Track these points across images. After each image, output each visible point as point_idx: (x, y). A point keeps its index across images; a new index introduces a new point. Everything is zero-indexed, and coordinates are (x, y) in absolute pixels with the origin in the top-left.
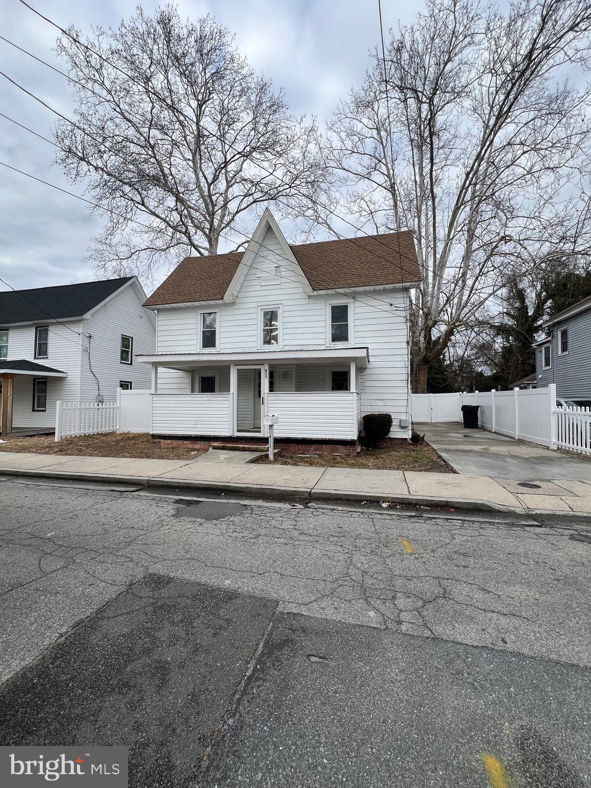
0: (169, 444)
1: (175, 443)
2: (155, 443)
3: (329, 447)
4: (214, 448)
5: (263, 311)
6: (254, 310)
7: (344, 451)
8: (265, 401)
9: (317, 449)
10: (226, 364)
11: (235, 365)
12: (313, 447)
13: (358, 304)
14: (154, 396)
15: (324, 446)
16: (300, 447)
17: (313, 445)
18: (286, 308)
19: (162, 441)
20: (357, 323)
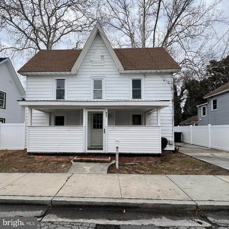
0: (40, 159)
1: (45, 158)
2: (30, 158)
3: (145, 158)
4: (75, 161)
5: (93, 80)
6: (89, 79)
7: (154, 160)
8: (106, 131)
9: (137, 160)
10: (80, 108)
11: (86, 109)
12: (135, 158)
13: (146, 79)
14: (30, 127)
15: (142, 158)
16: (127, 158)
17: (136, 157)
18: (107, 79)
19: (36, 156)
20: (146, 89)
